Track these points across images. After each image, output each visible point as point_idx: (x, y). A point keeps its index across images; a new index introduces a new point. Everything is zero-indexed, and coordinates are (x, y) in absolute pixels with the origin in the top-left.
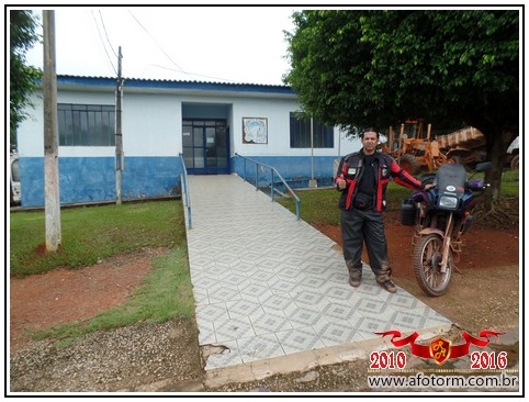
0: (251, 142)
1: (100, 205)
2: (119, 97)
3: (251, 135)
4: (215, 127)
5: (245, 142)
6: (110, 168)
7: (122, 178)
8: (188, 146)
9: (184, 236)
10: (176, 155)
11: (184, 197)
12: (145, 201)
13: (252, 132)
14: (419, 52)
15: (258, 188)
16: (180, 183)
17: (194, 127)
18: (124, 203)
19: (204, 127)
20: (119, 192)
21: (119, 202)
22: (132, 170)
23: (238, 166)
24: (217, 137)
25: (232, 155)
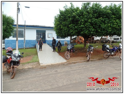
0: (49, 37)
1: (21, 49)
2: (25, 29)
3: (49, 36)
4: (43, 34)
5: (48, 37)
6: (22, 42)
7: (25, 44)
8: (37, 38)
9: (37, 54)
10: (35, 40)
11: (37, 47)
12: (29, 48)
13: (50, 36)
14: (68, 30)
15: (50, 46)
16: (36, 45)
17: (38, 34)
18: (25, 48)
19: (40, 34)
20: (24, 46)
21: (24, 48)
22: (27, 42)
23: (47, 42)
24: (43, 36)
25: (46, 40)
